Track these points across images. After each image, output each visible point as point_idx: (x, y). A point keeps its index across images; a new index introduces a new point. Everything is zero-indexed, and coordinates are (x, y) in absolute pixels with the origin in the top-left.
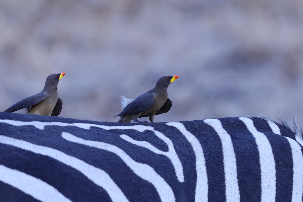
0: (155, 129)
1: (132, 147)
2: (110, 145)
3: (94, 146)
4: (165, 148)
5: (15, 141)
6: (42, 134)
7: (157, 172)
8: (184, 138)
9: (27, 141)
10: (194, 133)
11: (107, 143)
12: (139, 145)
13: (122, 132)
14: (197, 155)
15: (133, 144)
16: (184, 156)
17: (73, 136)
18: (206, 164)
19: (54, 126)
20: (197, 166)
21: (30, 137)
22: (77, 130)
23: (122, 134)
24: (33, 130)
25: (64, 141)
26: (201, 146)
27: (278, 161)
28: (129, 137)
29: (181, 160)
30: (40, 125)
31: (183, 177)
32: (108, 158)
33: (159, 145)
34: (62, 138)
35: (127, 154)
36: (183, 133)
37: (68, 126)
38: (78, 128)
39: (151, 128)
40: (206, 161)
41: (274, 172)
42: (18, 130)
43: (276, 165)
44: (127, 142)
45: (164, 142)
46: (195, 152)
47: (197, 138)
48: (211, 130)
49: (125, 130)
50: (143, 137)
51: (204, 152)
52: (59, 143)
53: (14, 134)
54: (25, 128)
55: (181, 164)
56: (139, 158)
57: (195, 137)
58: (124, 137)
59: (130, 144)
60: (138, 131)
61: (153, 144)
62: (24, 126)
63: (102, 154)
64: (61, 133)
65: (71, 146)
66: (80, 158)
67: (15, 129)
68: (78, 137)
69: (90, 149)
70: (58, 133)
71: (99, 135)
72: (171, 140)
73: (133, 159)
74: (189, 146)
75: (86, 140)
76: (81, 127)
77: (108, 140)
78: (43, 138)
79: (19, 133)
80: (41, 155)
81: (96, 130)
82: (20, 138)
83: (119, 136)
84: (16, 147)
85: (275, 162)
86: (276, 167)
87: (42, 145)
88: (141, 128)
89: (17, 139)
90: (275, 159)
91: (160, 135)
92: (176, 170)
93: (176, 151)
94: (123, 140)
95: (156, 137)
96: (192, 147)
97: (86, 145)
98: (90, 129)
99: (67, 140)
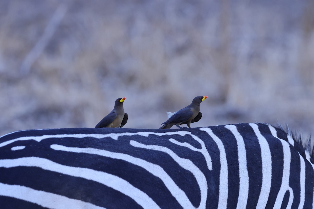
0: (192, 134)
1: (177, 147)
2: (163, 147)
3: (152, 149)
4: (199, 146)
5: (98, 151)
6: (117, 144)
7: (194, 164)
8: (212, 139)
9: (107, 150)
10: (218, 135)
11: (161, 146)
12: (182, 146)
13: (170, 137)
14: (220, 151)
15: (178, 145)
16: (212, 151)
17: (137, 143)
18: (226, 156)
19: (124, 136)
20: (220, 158)
21: (109, 147)
22: (140, 138)
23: (170, 138)
24: (110, 141)
25: (131, 147)
26: (223, 144)
27: (273, 155)
28: (175, 140)
29: (210, 154)
30: (115, 136)
31: (212, 166)
32: (162, 157)
33: (195, 144)
34: (130, 145)
35: (174, 152)
36: (211, 136)
37: (134, 135)
38: (141, 136)
39: (189, 133)
40: (226, 154)
41: (271, 162)
42: (100, 142)
43: (272, 157)
44: (174, 144)
45: (199, 143)
46: (219, 149)
47: (220, 139)
48: (229, 133)
49: (172, 135)
50: (185, 140)
51: (225, 148)
52: (128, 149)
53: (98, 146)
54: (105, 140)
55: (210, 158)
56: (183, 154)
57: (219, 138)
58: (172, 140)
59: (176, 145)
60: (180, 136)
61: (191, 144)
62: (104, 138)
63: (158, 154)
64: (129, 141)
65: (137, 150)
66: (143, 159)
67: (98, 142)
68: (141, 143)
69: (149, 151)
70: (127, 141)
71: (155, 140)
72: (203, 141)
73: (179, 156)
74: (215, 145)
75: (147, 145)
76: (143, 135)
77: (161, 144)
78: (117, 146)
79: (101, 144)
80: (116, 160)
81: (153, 137)
82: (102, 148)
83: (168, 140)
84: (100, 155)
85: (271, 156)
86: (272, 159)
87: (117, 152)
88: (182, 133)
89: (100, 149)
90: (271, 154)
91: (195, 138)
92: (207, 162)
93: (206, 148)
94: (171, 143)
95: (193, 139)
96: (217, 145)
97: (147, 149)
98: (149, 136)
99: (134, 147)
